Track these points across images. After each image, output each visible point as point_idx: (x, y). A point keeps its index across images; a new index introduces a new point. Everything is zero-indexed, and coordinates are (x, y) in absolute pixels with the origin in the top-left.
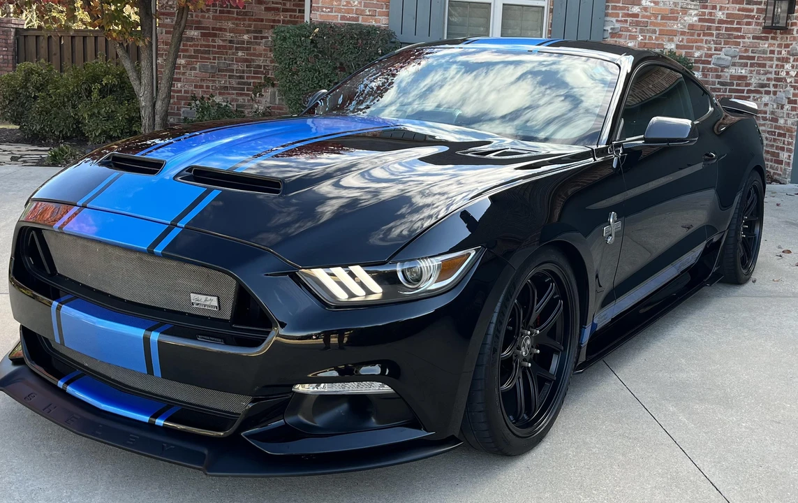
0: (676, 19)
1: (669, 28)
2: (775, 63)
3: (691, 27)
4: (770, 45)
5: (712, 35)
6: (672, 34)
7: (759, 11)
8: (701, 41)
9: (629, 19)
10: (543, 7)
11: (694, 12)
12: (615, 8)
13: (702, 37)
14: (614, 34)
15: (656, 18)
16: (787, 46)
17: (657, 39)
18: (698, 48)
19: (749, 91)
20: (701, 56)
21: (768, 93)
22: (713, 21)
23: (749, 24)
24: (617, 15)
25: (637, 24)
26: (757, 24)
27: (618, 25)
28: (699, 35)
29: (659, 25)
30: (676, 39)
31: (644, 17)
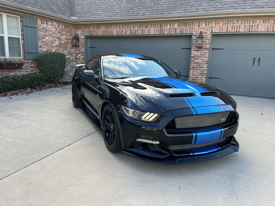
0: (54, 43)
1: (53, 45)
2: (75, 54)
3: (57, 45)
4: (73, 50)
5: (62, 47)
7: (70, 41)
8: (60, 49)
9: (43, 43)
10: (20, 38)
11: (57, 41)
12: (39, 39)
14: (41, 47)
15: (49, 43)
16: (79, 50)
17: (50, 48)
18: (60, 51)
19: (71, 61)
21: (74, 61)
22: (61, 44)
23: (69, 45)
25: (46, 44)
26: (70, 45)
27: (41, 44)
28: (59, 47)
29: (51, 44)
30: (55, 48)
31: (47, 42)
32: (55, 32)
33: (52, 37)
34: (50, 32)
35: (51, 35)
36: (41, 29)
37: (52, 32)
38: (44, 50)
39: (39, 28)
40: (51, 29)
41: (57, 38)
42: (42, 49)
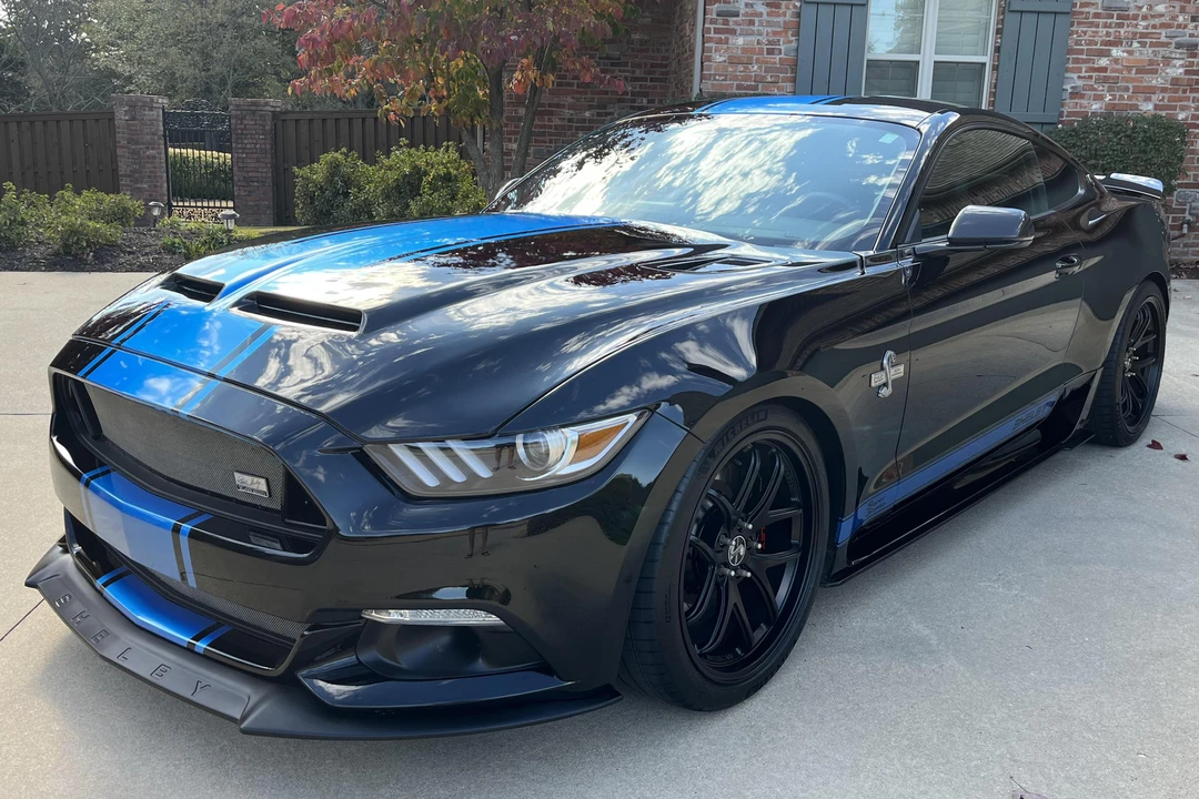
0: (1155, 72)
1: (1145, 84)
3: (1175, 81)
6: (1148, 92)
8: (1188, 99)
9: (1094, 74)
10: (984, 64)
11: (1179, 63)
12: (1077, 61)
13: (1188, 94)
14: (1075, 94)
15: (1129, 72)
17: (1129, 98)
18: (1183, 108)
20: (1187, 118)
24: (1079, 70)
25: (1105, 80)
27: (1080, 83)
28: (1184, 91)
29: (1132, 80)
30: (1154, 97)
31: (1113, 71)
32: (1174, 18)
33: (1152, 45)
34: (1144, 23)
35: (1143, 35)
36: (1097, 15)
37: (1157, 21)
38: (1094, 107)
39: (1087, 10)
40: (1150, 7)
41: (1179, 46)
42: (1085, 102)
